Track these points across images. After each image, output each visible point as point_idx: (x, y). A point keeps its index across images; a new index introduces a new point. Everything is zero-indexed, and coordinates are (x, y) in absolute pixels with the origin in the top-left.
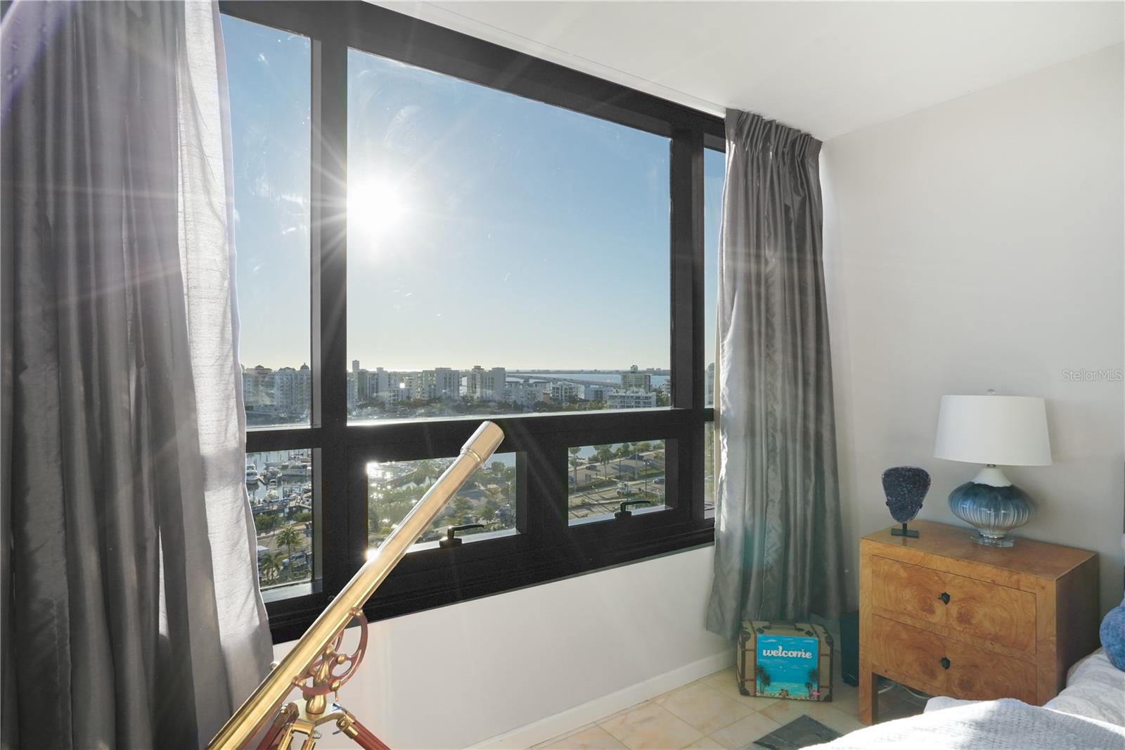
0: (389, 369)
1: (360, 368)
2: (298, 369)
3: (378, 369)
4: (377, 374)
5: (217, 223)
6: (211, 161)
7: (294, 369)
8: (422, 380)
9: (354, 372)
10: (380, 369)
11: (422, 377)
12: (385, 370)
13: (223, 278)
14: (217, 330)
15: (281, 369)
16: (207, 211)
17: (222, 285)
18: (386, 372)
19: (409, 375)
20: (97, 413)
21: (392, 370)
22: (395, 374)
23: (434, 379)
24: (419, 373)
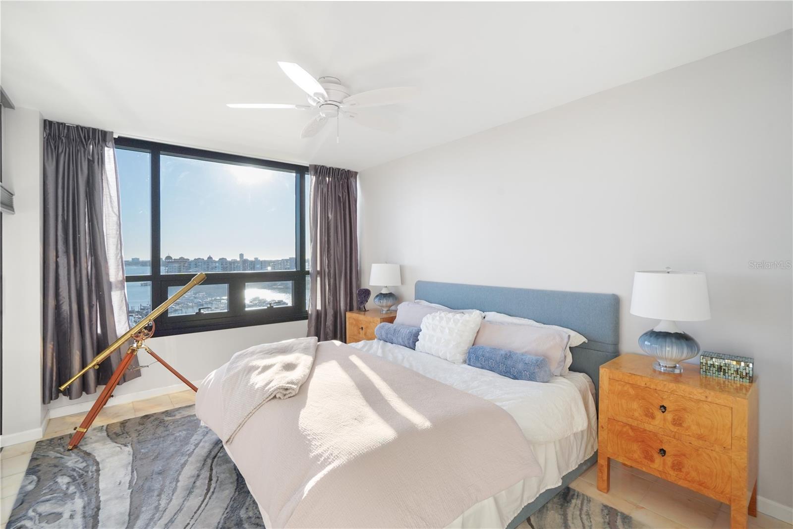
0: (261, 259)
1: (244, 258)
2: (206, 259)
3: (255, 258)
4: (254, 261)
5: (115, 216)
6: (113, 198)
7: (203, 259)
8: (281, 265)
9: (240, 260)
10: (256, 259)
11: (281, 263)
12: (259, 259)
13: (117, 231)
14: (115, 246)
15: (195, 259)
16: (112, 212)
17: (117, 233)
18: (259, 260)
19: (274, 262)
20: (78, 280)
21: (263, 259)
22: (265, 261)
23: (288, 264)
24: (279, 261)
